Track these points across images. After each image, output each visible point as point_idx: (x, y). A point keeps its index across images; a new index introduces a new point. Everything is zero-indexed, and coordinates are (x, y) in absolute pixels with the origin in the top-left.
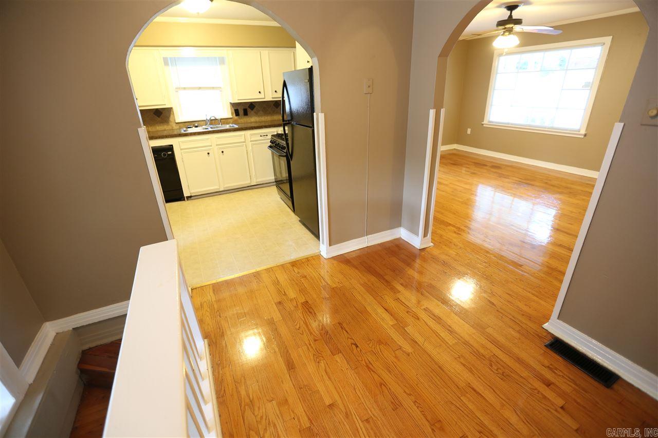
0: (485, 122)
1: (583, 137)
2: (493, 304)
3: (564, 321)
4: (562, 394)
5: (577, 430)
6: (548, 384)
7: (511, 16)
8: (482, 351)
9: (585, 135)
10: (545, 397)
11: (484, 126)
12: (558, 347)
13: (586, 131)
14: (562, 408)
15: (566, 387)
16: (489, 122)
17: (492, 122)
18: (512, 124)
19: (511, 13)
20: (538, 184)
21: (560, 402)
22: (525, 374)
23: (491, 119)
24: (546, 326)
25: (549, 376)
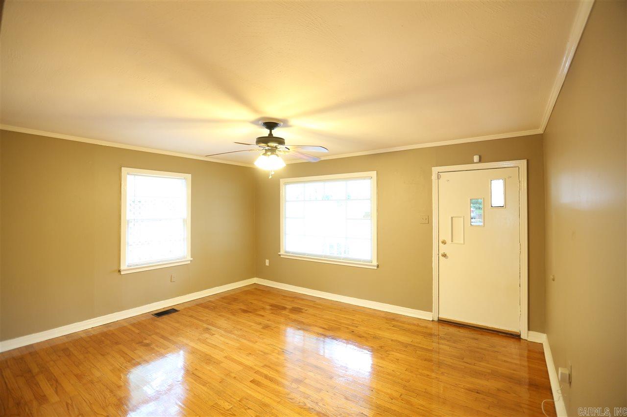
0: (282, 252)
1: (376, 268)
7: (271, 134)
9: (378, 266)
11: (281, 256)
13: (377, 262)
16: (286, 252)
17: (289, 252)
18: (308, 255)
19: (271, 132)
23: (287, 250)
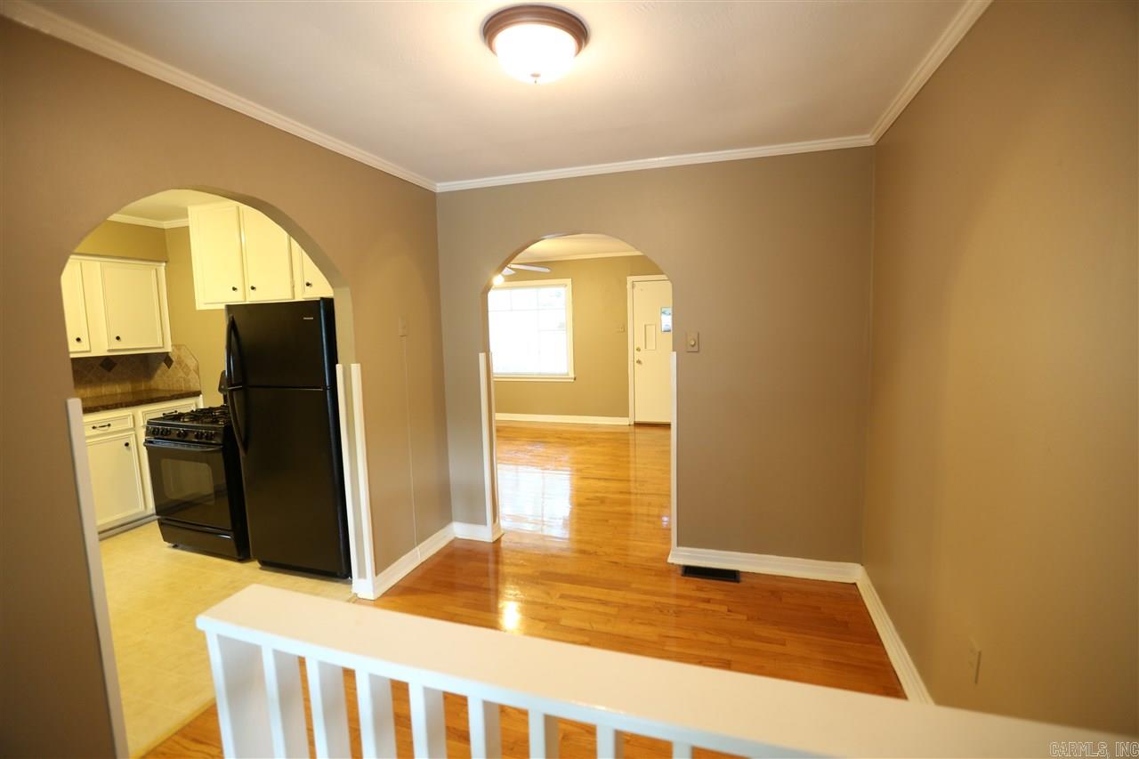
1: (573, 380)
2: (616, 563)
3: (683, 546)
4: (721, 602)
5: (748, 620)
6: (708, 601)
8: (644, 605)
10: (714, 611)
12: (690, 571)
13: (574, 375)
14: (729, 611)
15: (719, 596)
20: (552, 440)
21: (724, 609)
22: (687, 603)
24: (670, 560)
25: (703, 595)
